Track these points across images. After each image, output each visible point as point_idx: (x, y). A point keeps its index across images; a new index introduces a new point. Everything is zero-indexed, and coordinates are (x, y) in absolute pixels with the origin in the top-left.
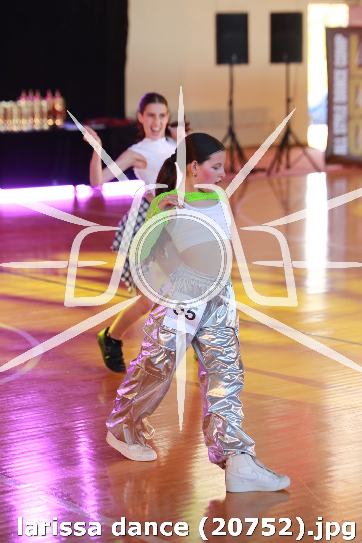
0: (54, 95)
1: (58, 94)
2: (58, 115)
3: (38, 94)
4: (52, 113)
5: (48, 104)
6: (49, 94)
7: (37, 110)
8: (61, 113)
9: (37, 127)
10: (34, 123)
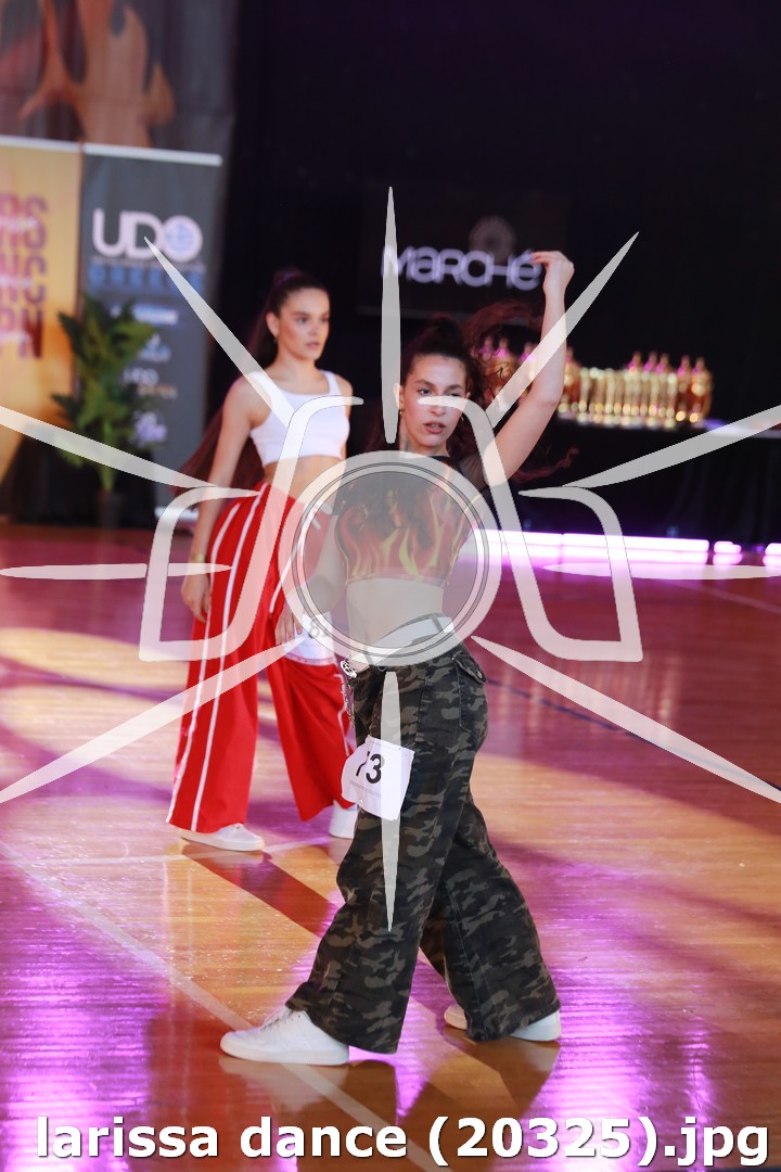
0: (693, 365)
1: (700, 364)
2: (697, 406)
3: (664, 360)
4: (685, 399)
5: (679, 383)
6: (685, 362)
7: (655, 391)
8: (702, 400)
9: (651, 423)
10: (647, 415)
